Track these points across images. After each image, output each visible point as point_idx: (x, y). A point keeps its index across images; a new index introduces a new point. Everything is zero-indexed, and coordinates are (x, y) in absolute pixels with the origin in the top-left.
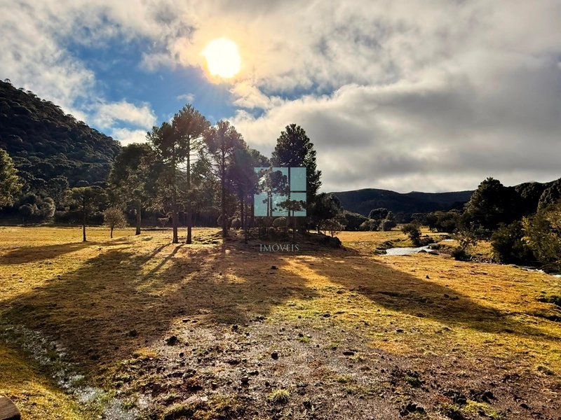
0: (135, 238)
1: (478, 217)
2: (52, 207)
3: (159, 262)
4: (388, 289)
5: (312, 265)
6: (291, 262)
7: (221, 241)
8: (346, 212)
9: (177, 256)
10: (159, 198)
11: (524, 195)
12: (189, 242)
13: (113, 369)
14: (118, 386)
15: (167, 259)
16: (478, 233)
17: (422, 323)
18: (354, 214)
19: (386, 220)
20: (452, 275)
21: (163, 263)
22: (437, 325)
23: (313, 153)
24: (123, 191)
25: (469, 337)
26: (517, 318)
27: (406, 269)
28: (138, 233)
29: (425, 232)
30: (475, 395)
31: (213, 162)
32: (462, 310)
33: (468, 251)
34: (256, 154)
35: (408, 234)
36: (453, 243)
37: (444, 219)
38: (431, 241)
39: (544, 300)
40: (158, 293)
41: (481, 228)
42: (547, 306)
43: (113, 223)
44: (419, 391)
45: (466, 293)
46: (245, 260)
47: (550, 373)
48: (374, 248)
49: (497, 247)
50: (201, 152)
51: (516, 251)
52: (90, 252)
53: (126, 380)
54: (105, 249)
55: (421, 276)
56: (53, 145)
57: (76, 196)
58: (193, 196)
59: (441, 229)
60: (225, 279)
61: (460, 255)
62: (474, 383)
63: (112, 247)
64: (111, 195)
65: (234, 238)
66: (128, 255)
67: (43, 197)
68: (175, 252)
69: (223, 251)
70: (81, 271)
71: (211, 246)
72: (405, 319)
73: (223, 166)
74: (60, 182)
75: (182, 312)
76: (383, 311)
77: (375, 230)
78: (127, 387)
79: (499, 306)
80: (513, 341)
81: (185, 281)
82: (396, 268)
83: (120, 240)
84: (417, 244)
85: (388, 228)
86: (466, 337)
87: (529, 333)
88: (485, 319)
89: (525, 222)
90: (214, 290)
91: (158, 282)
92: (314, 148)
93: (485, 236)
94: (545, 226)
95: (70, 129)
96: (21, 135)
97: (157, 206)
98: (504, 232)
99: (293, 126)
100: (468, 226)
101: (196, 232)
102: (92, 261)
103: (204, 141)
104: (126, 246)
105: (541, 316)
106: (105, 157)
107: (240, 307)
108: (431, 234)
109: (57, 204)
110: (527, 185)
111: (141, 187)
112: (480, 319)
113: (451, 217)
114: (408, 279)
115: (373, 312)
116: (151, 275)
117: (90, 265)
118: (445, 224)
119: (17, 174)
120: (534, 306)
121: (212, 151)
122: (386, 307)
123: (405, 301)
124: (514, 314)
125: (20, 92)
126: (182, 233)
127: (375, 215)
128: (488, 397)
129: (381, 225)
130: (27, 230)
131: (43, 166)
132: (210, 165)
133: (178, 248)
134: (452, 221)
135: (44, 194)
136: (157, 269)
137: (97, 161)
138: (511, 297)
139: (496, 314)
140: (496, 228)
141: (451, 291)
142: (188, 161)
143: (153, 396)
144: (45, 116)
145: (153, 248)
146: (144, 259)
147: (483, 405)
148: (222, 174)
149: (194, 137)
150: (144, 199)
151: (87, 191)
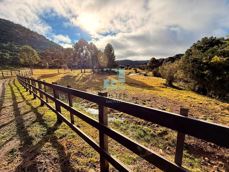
0: (71, 72)
1: (150, 67)
2: (47, 64)
3: (79, 77)
4: (131, 82)
5: (114, 78)
6: (109, 77)
7: (92, 72)
8: (120, 65)
9: (83, 76)
10: (77, 62)
11: (160, 61)
12: (85, 73)
13: (77, 99)
14: (79, 102)
15: (81, 77)
16: (149, 70)
17: (138, 89)
18: (122, 66)
19: (129, 67)
20: (144, 79)
21: (80, 78)
22: (141, 89)
23: (114, 51)
24: (67, 60)
25: (147, 91)
26: (156, 88)
27: (134, 78)
28: (72, 71)
29: (138, 70)
30: (147, 100)
31: (89, 53)
32: (145, 86)
33: (147, 74)
34: (100, 51)
35: (135, 70)
36: (144, 72)
37: (142, 67)
38: (139, 72)
39: (161, 84)
40: (81, 84)
41: (150, 69)
42: (162, 85)
43: (65, 68)
44: (138, 100)
45: (146, 83)
46: (99, 77)
47: (161, 97)
48: (127, 74)
49: (153, 73)
50: (86, 50)
51: (157, 74)
52: (62, 75)
53: (80, 101)
54: (65, 75)
55: (137, 80)
56: (45, 47)
57: (55, 61)
58: (85, 62)
59: (142, 69)
60: (95, 81)
61: (145, 75)
62: (148, 99)
63: (67, 74)
64: (64, 61)
65: (95, 72)
66: (71, 76)
67: (44, 62)
68: (82, 75)
69: (93, 75)
70: (61, 80)
71: (90, 74)
72: (134, 88)
73: (92, 54)
74: (48, 57)
75: (88, 88)
76: (130, 87)
77: (127, 69)
78: (81, 102)
79: (153, 85)
80: (155, 92)
81: (86, 82)
82: (132, 78)
83: (68, 72)
84: (136, 73)
85: (130, 69)
86: (146, 91)
87: (158, 90)
88: (150, 88)
89: (160, 67)
90: (93, 83)
91: (80, 82)
92: (114, 50)
93: (151, 71)
94: (164, 68)
95: (49, 43)
96: (35, 44)
97: (76, 64)
98: (155, 70)
99: (109, 44)
100: (148, 68)
101: (86, 70)
102: (63, 77)
103: (87, 47)
104: (70, 74)
105: (160, 87)
106: (59, 51)
107: (100, 87)
108: (139, 70)
109: (49, 63)
110: (161, 59)
111: (72, 59)
112: (149, 88)
113: (144, 66)
114: (135, 80)
115: (128, 87)
116: (78, 80)
117: (63, 78)
118: (142, 68)
119: (38, 56)
120: (159, 85)
121: (89, 50)
122: (130, 86)
123: (134, 85)
124: (155, 87)
125: (32, 32)
126: (83, 70)
127: (127, 66)
128: (150, 101)
129: (128, 68)
130: (42, 70)
131: (43, 53)
132: (88, 54)
133: (83, 74)
134: (144, 67)
135: (45, 61)
136: (79, 79)
137: (58, 52)
138: (155, 83)
139: (152, 87)
140: (153, 69)
141: (143, 83)
142: (83, 53)
143: (87, 103)
144: (41, 39)
145: (77, 74)
146: (76, 77)
147: (149, 102)
148: (92, 56)
149: (84, 46)
150: (73, 62)
151: (57, 60)
